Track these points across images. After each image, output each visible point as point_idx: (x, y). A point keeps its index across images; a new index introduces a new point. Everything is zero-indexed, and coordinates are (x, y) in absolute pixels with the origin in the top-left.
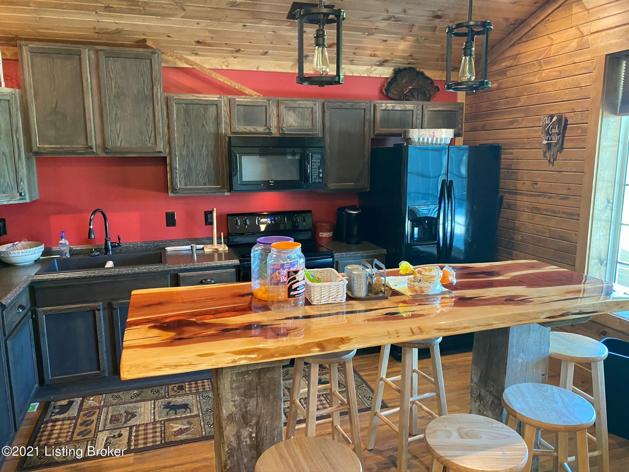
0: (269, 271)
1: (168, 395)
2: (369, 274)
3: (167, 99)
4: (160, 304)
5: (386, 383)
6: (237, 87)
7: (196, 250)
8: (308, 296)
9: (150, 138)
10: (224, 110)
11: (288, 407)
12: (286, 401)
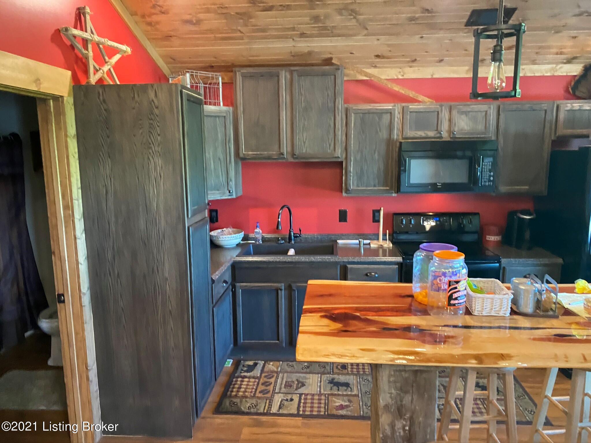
0: (430, 278)
1: (333, 372)
2: (538, 290)
3: (347, 110)
4: (330, 295)
5: (551, 402)
6: (411, 96)
7: (363, 244)
8: (469, 305)
9: (330, 145)
10: (397, 117)
11: (443, 405)
12: (442, 398)
